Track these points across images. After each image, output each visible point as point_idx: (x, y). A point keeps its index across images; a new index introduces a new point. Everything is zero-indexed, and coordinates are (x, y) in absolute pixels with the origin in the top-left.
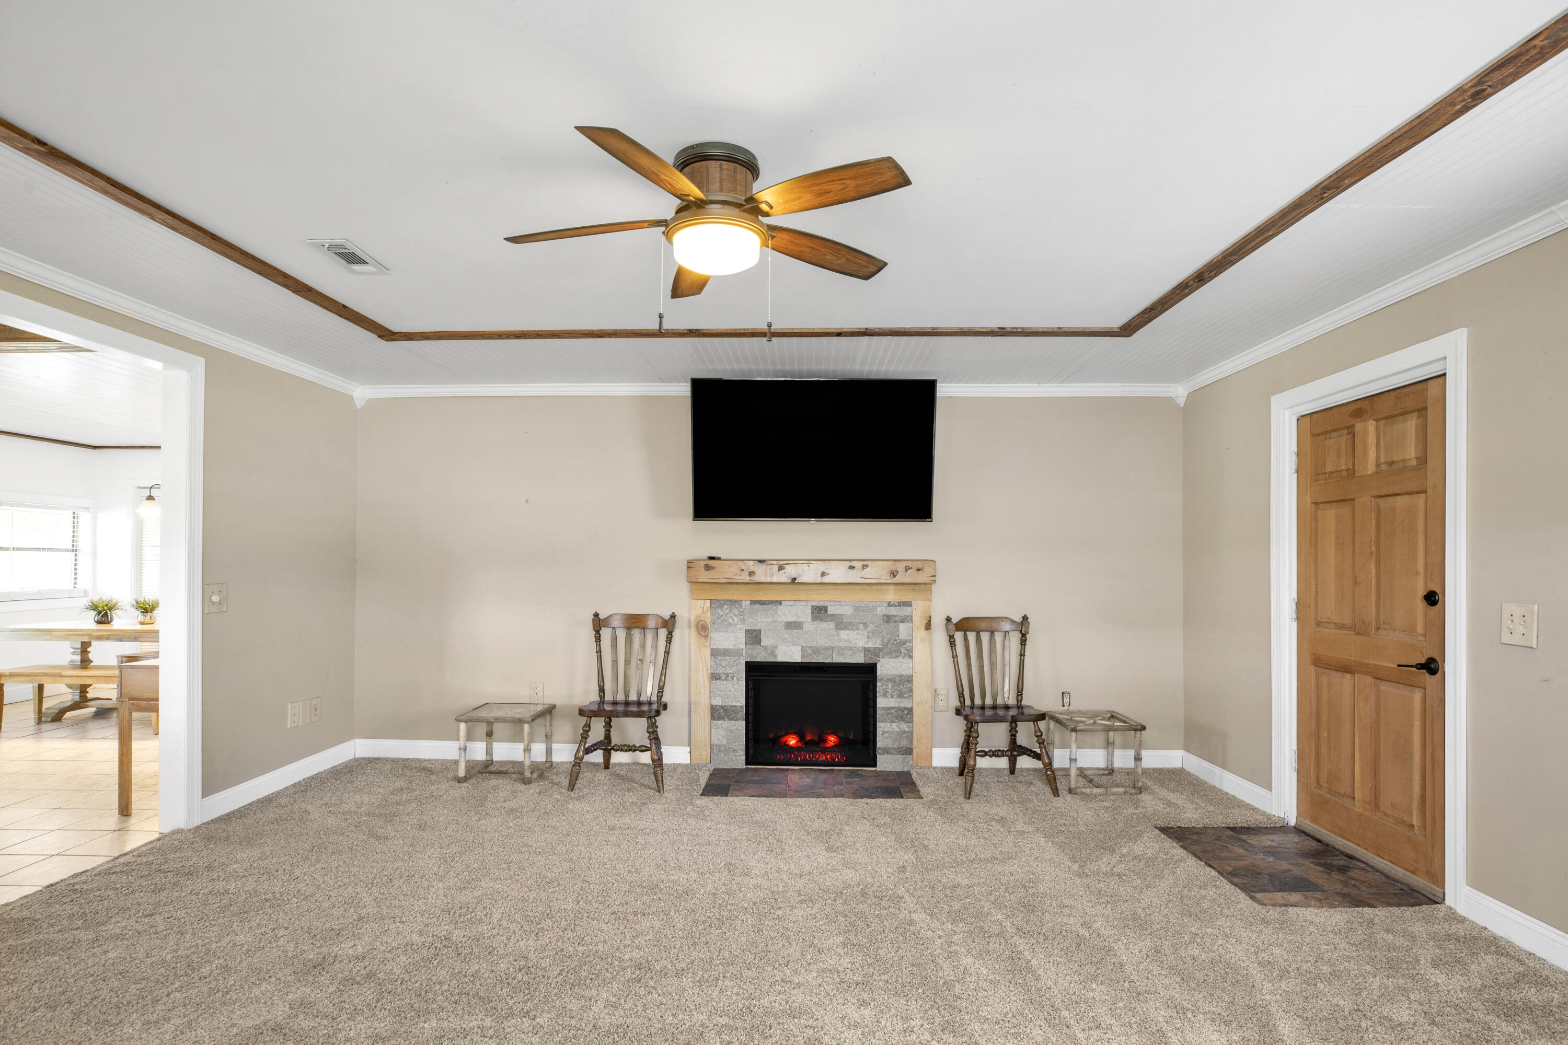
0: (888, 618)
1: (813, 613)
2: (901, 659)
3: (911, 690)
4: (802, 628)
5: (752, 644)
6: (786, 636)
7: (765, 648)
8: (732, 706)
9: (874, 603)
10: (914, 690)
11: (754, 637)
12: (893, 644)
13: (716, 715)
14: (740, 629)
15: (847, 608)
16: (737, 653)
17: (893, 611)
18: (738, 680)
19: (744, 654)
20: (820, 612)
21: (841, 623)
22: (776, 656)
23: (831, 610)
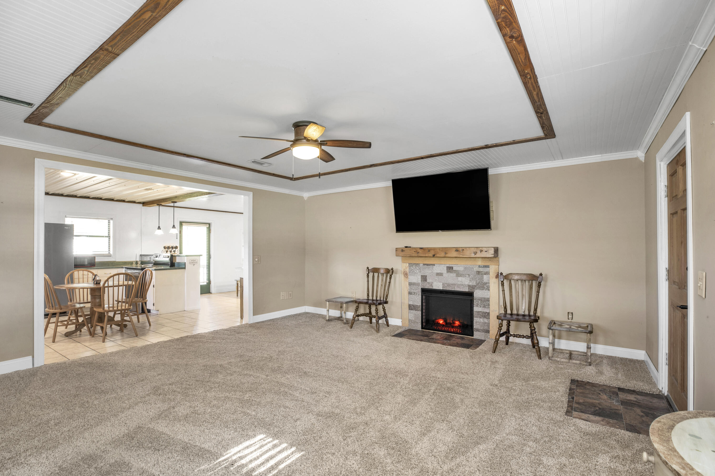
0: (478, 273)
1: (447, 269)
2: (484, 291)
3: (489, 305)
4: (443, 276)
5: (424, 281)
6: (436, 278)
7: (429, 283)
8: (416, 305)
9: (472, 266)
11: (424, 278)
12: (481, 284)
13: (410, 308)
14: (419, 275)
15: (461, 267)
16: (418, 284)
17: (481, 269)
18: (418, 295)
19: (421, 285)
20: (450, 269)
21: (458, 274)
22: (433, 287)
23: (454, 269)
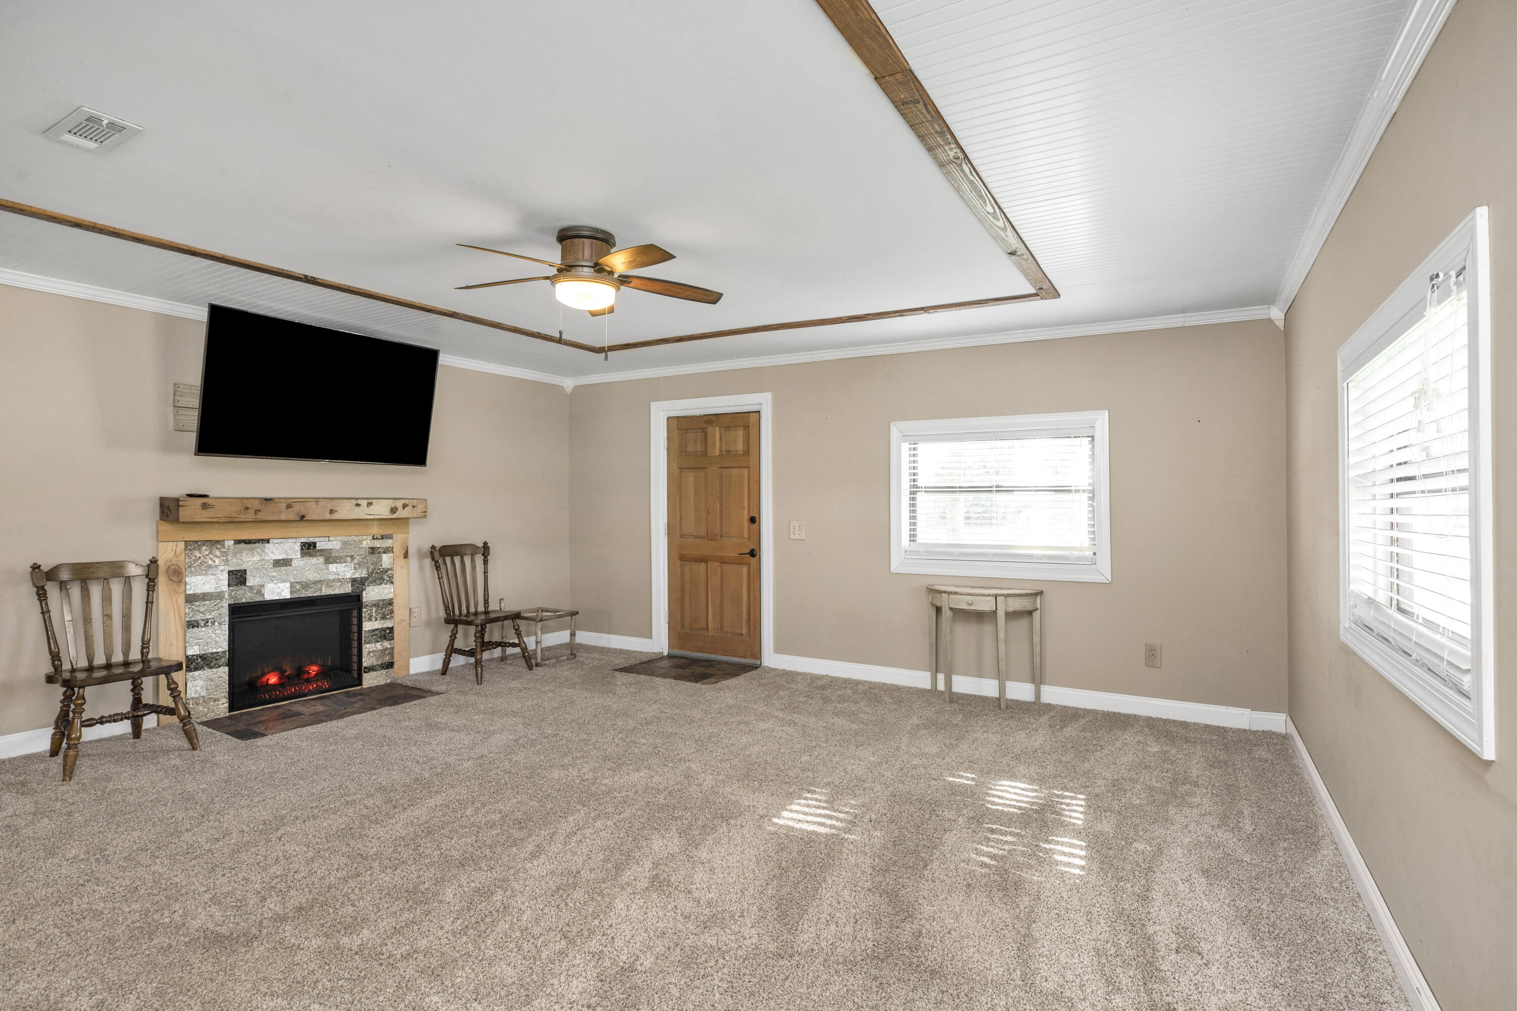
0: (373, 550)
1: (302, 549)
2: (383, 585)
3: (392, 612)
4: (290, 565)
5: (237, 585)
6: (275, 574)
7: (251, 588)
8: (212, 654)
9: (360, 538)
10: (395, 611)
11: (238, 578)
12: (377, 573)
13: (192, 666)
14: (222, 571)
15: (335, 542)
16: (219, 596)
17: (377, 544)
18: (220, 624)
19: (226, 596)
20: (309, 548)
21: (330, 558)
22: (263, 595)
23: (319, 546)
